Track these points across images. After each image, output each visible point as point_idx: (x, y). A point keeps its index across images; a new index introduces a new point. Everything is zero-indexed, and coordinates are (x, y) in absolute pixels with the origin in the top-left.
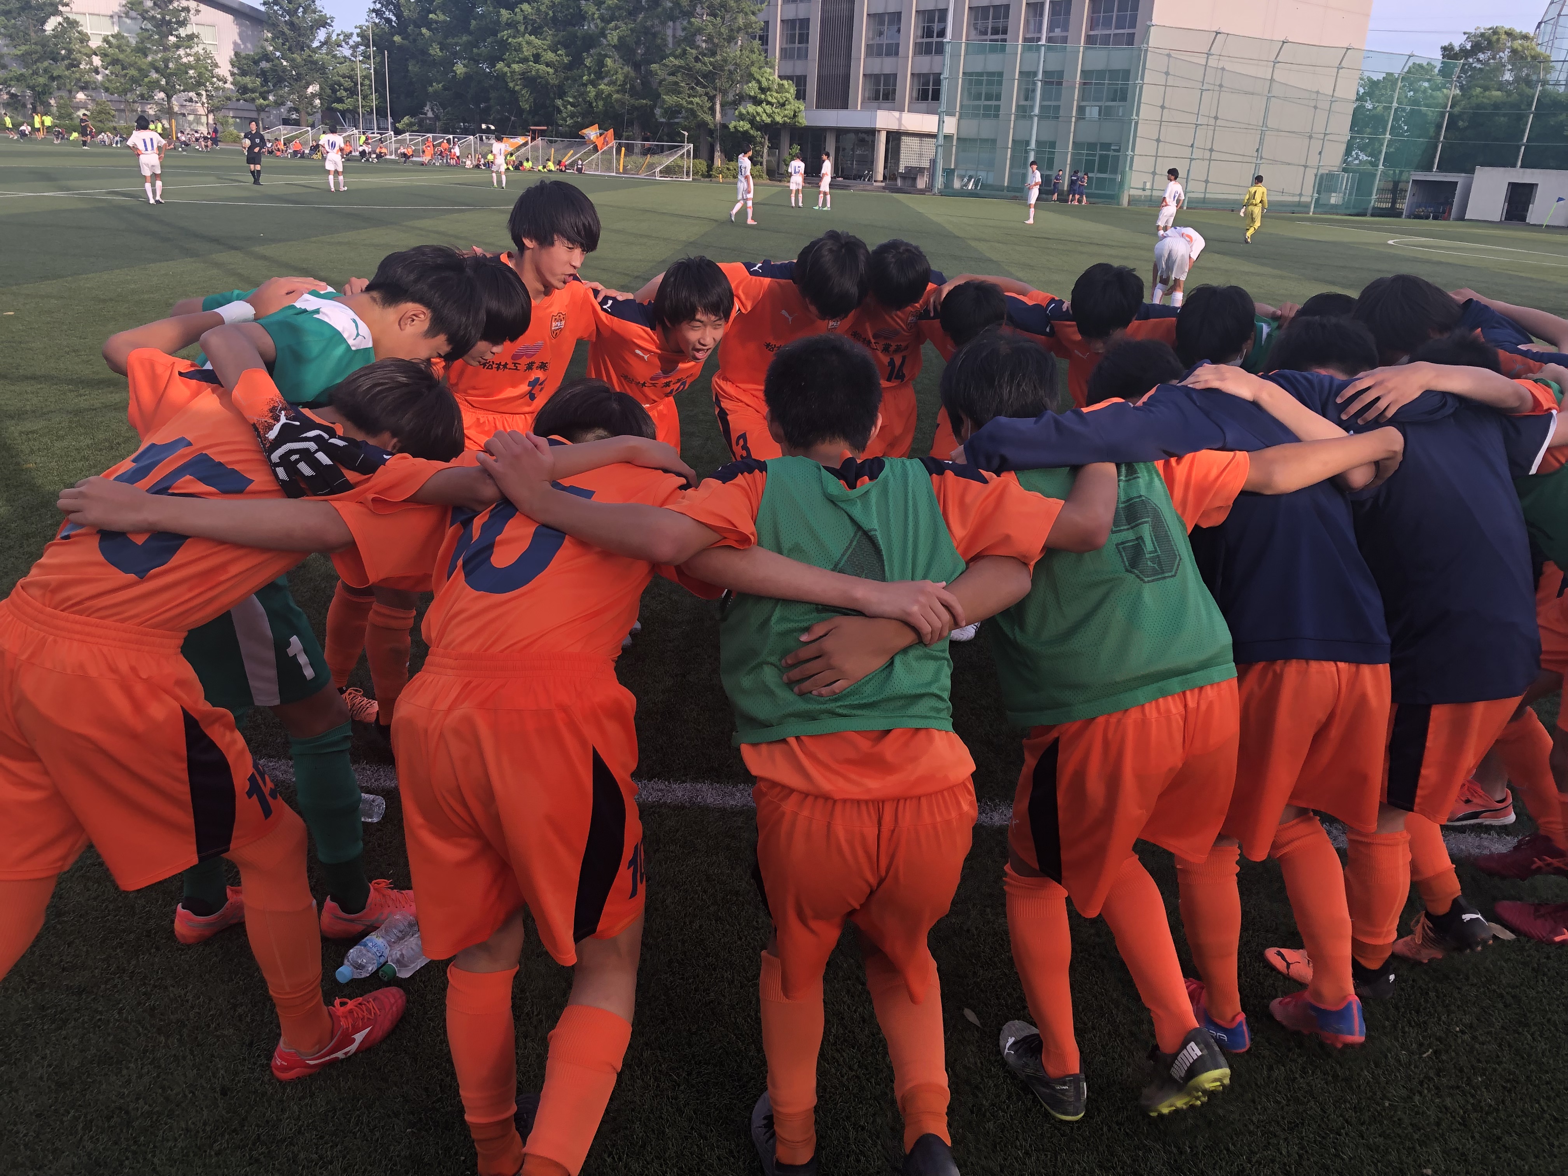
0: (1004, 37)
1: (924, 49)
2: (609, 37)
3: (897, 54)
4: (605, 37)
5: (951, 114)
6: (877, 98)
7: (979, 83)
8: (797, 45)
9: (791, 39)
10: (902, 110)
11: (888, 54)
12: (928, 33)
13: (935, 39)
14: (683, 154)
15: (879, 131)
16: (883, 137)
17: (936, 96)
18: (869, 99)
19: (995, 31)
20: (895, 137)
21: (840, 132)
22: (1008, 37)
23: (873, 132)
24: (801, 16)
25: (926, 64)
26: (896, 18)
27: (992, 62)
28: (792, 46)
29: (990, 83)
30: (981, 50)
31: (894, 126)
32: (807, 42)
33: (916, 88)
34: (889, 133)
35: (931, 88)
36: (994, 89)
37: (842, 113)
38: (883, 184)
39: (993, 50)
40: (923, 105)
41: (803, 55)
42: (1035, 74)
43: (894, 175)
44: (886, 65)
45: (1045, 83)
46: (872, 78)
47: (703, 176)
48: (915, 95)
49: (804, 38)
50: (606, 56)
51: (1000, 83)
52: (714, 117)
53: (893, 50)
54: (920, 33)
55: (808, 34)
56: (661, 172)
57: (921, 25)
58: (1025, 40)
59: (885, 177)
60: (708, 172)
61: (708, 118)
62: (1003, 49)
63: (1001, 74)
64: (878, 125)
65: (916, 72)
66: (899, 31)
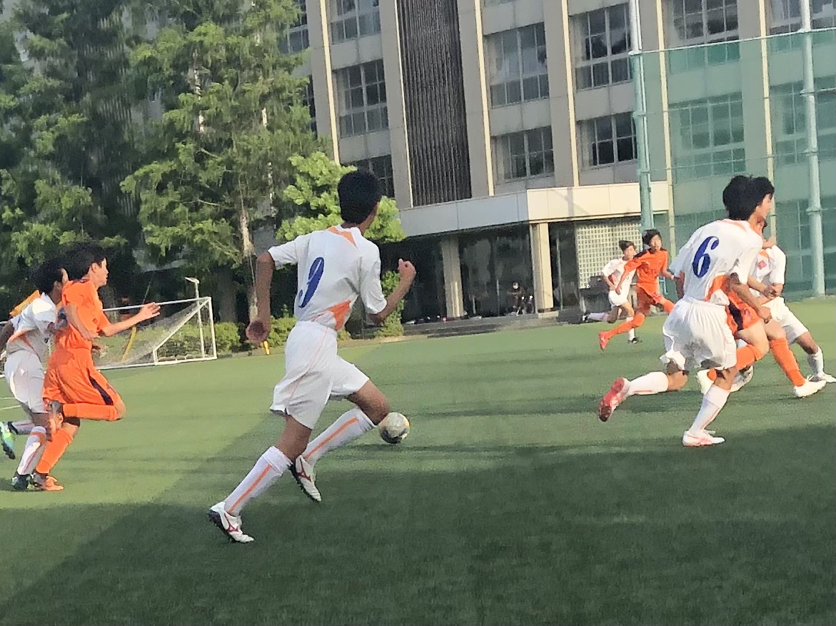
0: (731, 33)
1: (592, 78)
2: (39, 144)
3: (545, 93)
4: (31, 145)
5: (660, 177)
6: (520, 173)
7: (700, 116)
8: (366, 108)
9: (355, 99)
10: (570, 184)
11: (531, 95)
12: (596, 49)
13: (610, 58)
14: (195, 318)
15: (535, 225)
16: (543, 233)
17: (628, 151)
18: (507, 176)
19: (715, 27)
20: (563, 232)
21: (465, 239)
22: (740, 31)
23: (522, 230)
24: (367, 58)
25: (601, 102)
26: (535, 35)
27: (719, 79)
28: (358, 110)
29: (720, 113)
30: (696, 59)
31: (561, 213)
32: (384, 99)
33: (587, 145)
34: (553, 226)
35: (615, 139)
36: (729, 124)
37: (464, 204)
38: (556, 314)
39: (717, 56)
40: (606, 170)
41: (381, 121)
42: (800, 85)
43: (573, 295)
44: (529, 115)
45: (820, 96)
46: (508, 141)
47: (234, 349)
48: (587, 156)
49: (378, 94)
50: (37, 176)
51: (738, 111)
52: (241, 249)
53: (539, 89)
54: (580, 51)
55: (383, 86)
56: (160, 353)
57: (580, 39)
58: (771, 31)
59: (556, 303)
60: (242, 341)
61: (230, 252)
62: (734, 53)
63: (737, 96)
64: (532, 216)
65: (584, 117)
66: (542, 57)
